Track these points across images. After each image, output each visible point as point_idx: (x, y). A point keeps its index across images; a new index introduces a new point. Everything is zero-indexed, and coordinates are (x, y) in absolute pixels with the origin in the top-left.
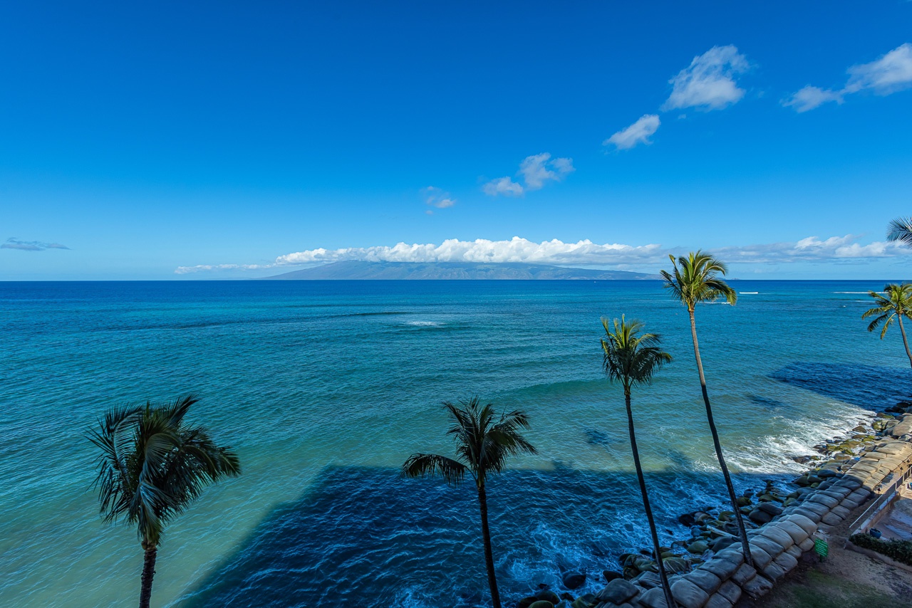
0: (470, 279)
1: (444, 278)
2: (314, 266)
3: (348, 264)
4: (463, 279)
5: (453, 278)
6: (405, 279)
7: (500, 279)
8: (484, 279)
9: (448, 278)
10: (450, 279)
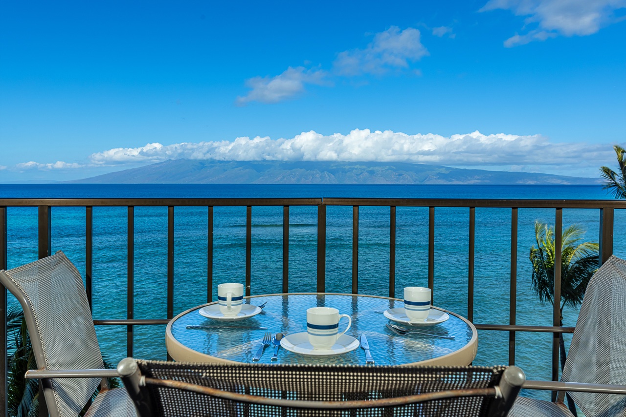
0: (337, 183)
1: (303, 182)
2: (137, 167)
3: (182, 163)
4: (328, 183)
5: (315, 183)
6: (253, 183)
7: (376, 183)
8: (355, 183)
9: (309, 182)
10: (310, 183)
